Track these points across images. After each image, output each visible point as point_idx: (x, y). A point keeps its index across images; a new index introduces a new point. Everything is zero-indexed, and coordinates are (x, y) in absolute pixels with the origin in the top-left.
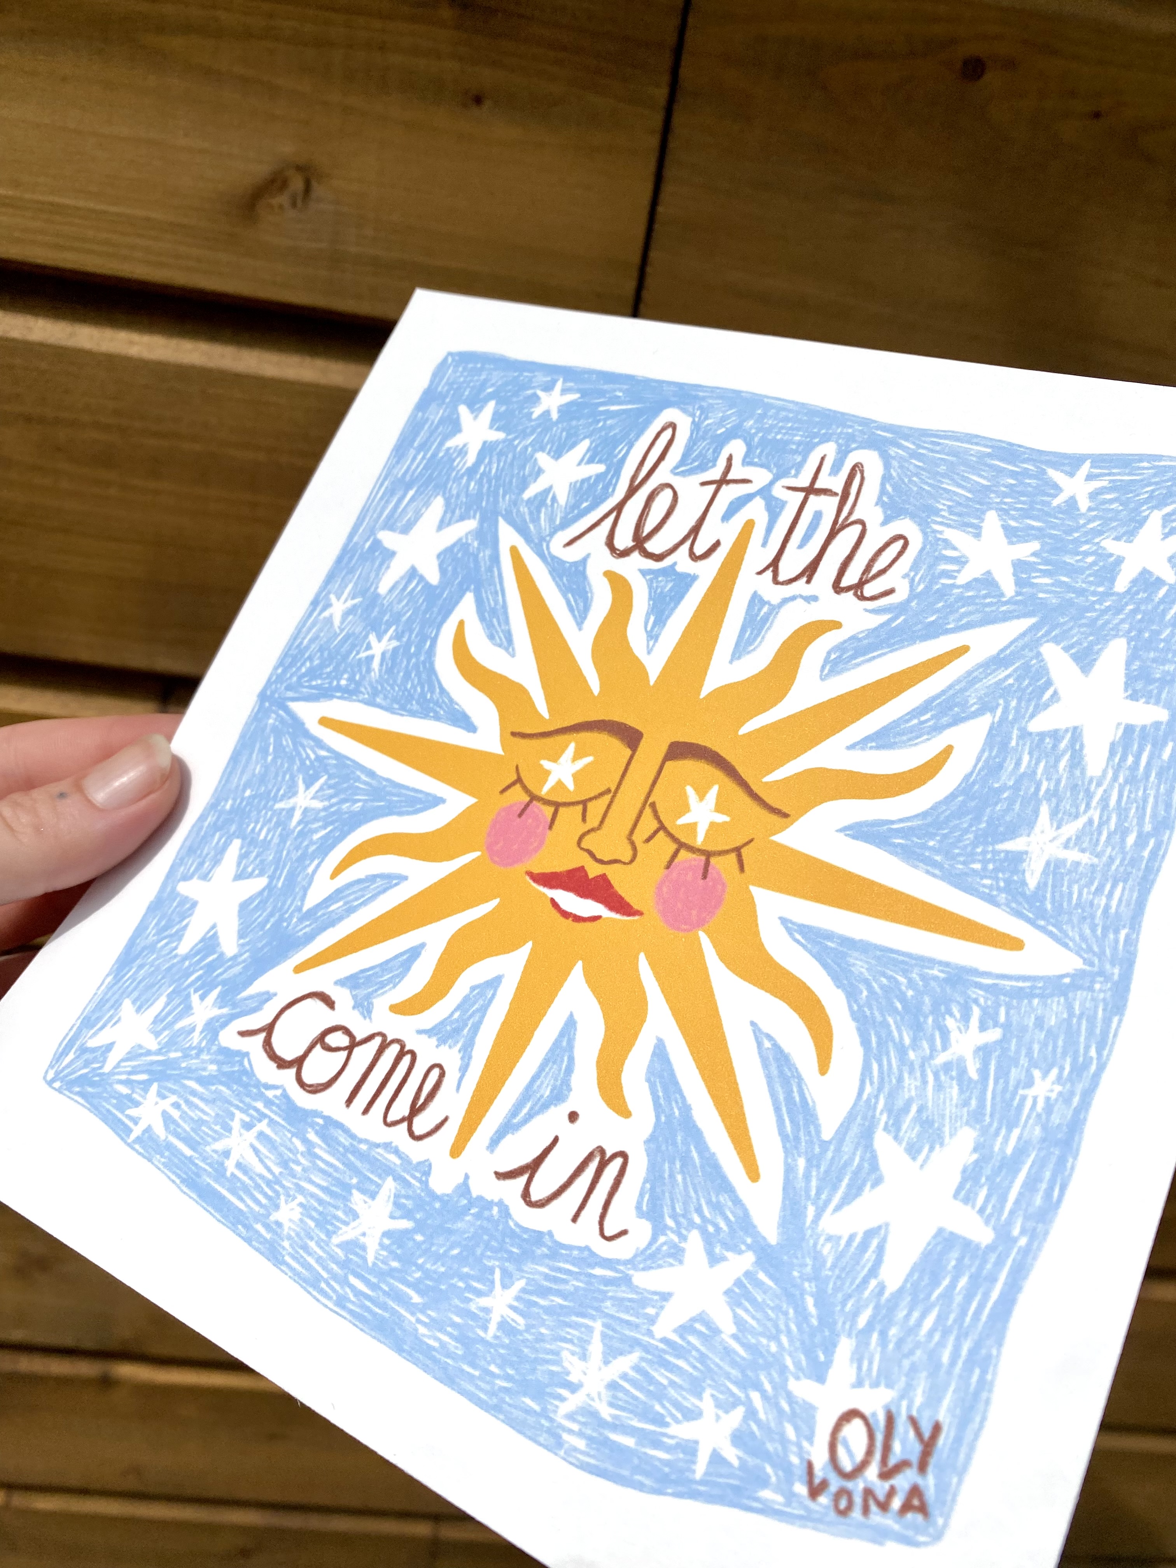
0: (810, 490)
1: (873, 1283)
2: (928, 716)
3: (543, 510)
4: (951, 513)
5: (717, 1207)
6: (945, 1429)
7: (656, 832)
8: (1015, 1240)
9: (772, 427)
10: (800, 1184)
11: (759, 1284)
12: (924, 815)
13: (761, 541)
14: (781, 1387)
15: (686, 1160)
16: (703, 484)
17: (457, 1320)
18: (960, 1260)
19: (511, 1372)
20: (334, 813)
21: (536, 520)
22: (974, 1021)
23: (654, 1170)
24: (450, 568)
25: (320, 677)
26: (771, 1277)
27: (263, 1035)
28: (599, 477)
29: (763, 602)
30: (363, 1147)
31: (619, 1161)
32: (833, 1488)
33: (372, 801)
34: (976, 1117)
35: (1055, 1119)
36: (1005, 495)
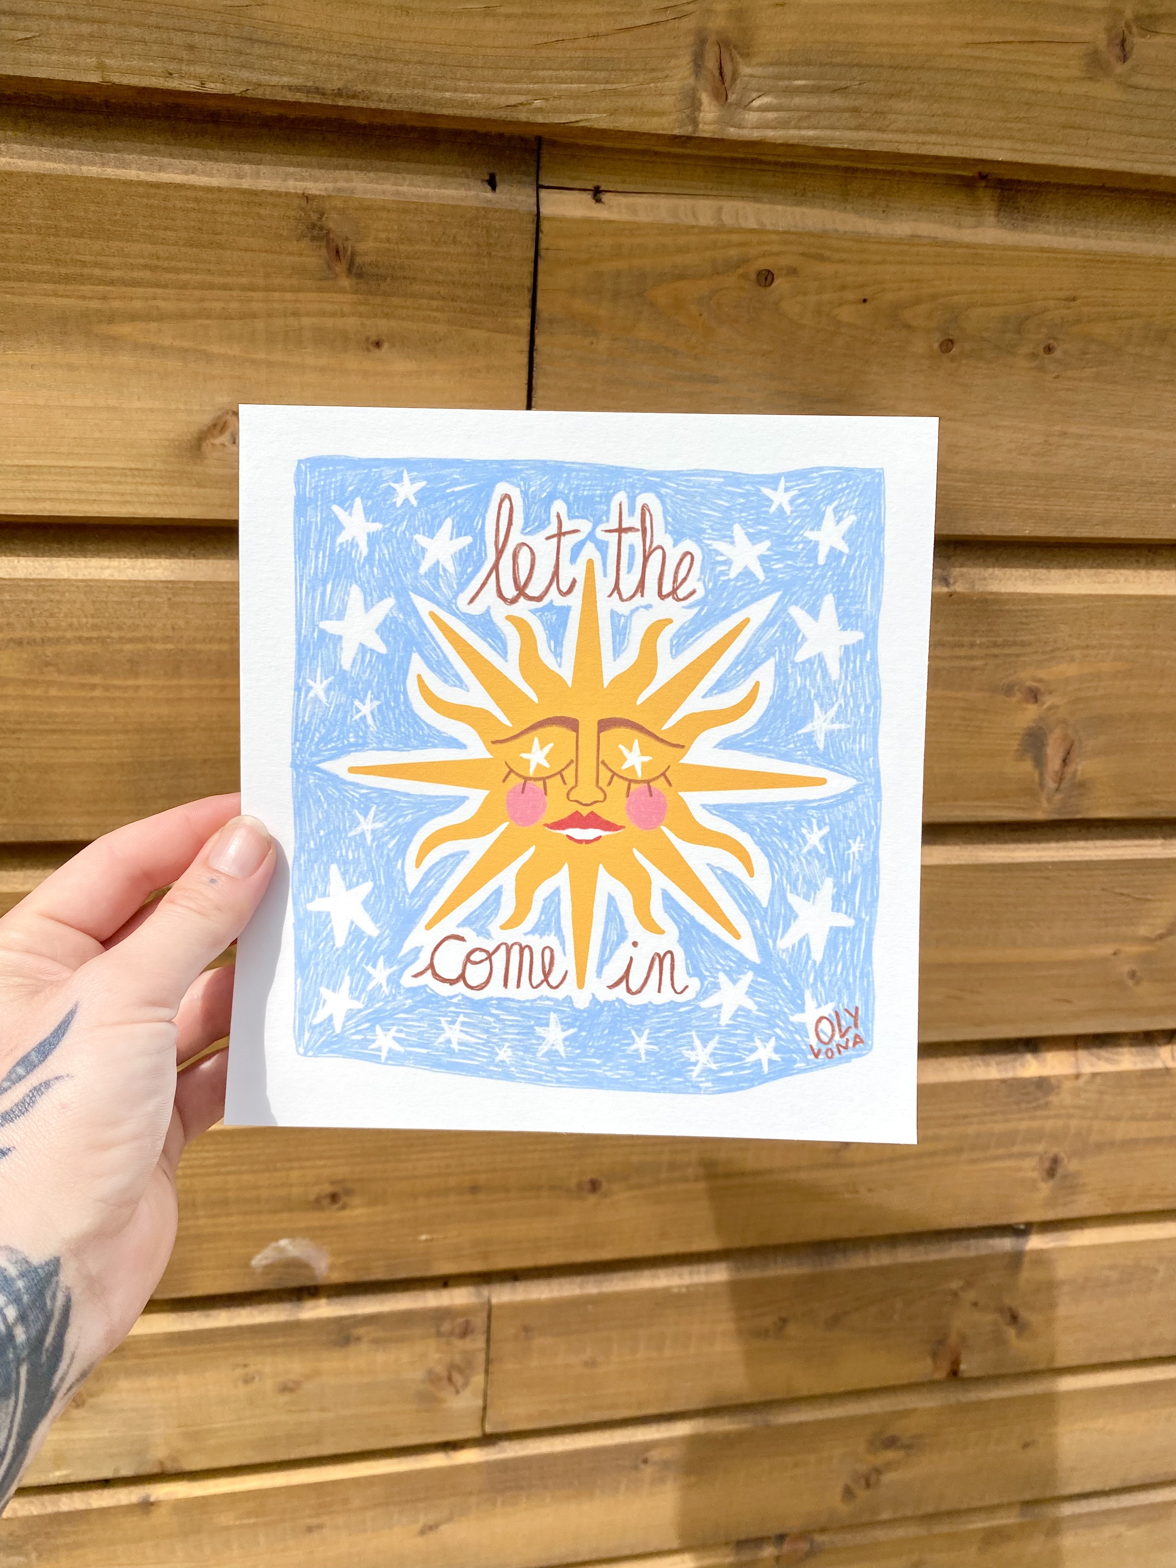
0: (621, 530)
1: (810, 962)
2: (740, 667)
3: (440, 580)
4: (713, 530)
5: (726, 958)
6: (860, 1007)
7: (612, 778)
8: (864, 920)
9: (578, 487)
10: (761, 932)
11: (760, 983)
12: (756, 725)
13: (602, 574)
14: (787, 1021)
15: (702, 943)
16: (548, 538)
17: (624, 1061)
18: (844, 938)
19: (661, 1071)
20: (394, 827)
21: (438, 588)
22: (815, 827)
23: (686, 952)
24: (390, 639)
25: (331, 740)
26: (764, 978)
27: (430, 972)
28: (471, 546)
29: (620, 616)
30: (528, 1004)
31: (669, 956)
32: (824, 1050)
33: (418, 811)
34: (830, 872)
35: (865, 860)
36: (741, 511)
